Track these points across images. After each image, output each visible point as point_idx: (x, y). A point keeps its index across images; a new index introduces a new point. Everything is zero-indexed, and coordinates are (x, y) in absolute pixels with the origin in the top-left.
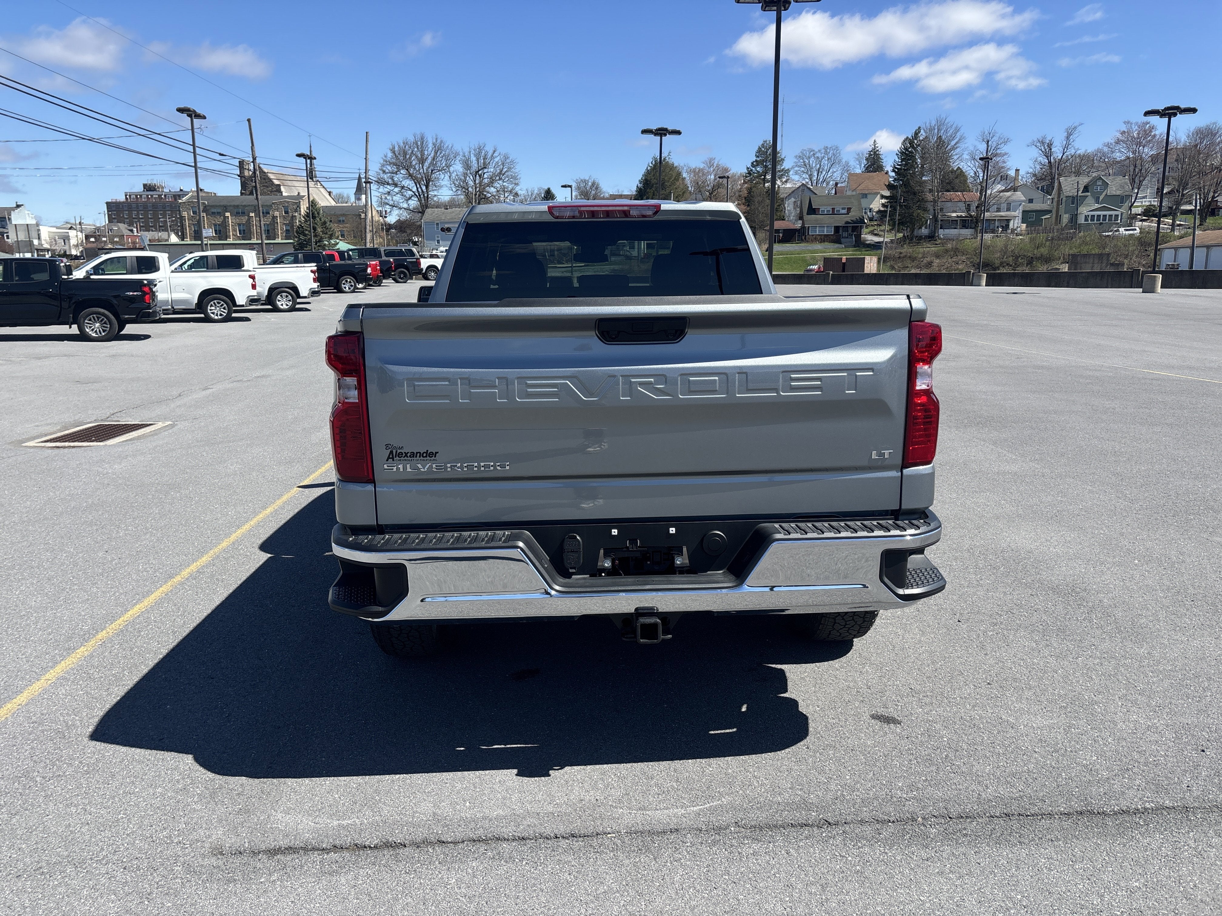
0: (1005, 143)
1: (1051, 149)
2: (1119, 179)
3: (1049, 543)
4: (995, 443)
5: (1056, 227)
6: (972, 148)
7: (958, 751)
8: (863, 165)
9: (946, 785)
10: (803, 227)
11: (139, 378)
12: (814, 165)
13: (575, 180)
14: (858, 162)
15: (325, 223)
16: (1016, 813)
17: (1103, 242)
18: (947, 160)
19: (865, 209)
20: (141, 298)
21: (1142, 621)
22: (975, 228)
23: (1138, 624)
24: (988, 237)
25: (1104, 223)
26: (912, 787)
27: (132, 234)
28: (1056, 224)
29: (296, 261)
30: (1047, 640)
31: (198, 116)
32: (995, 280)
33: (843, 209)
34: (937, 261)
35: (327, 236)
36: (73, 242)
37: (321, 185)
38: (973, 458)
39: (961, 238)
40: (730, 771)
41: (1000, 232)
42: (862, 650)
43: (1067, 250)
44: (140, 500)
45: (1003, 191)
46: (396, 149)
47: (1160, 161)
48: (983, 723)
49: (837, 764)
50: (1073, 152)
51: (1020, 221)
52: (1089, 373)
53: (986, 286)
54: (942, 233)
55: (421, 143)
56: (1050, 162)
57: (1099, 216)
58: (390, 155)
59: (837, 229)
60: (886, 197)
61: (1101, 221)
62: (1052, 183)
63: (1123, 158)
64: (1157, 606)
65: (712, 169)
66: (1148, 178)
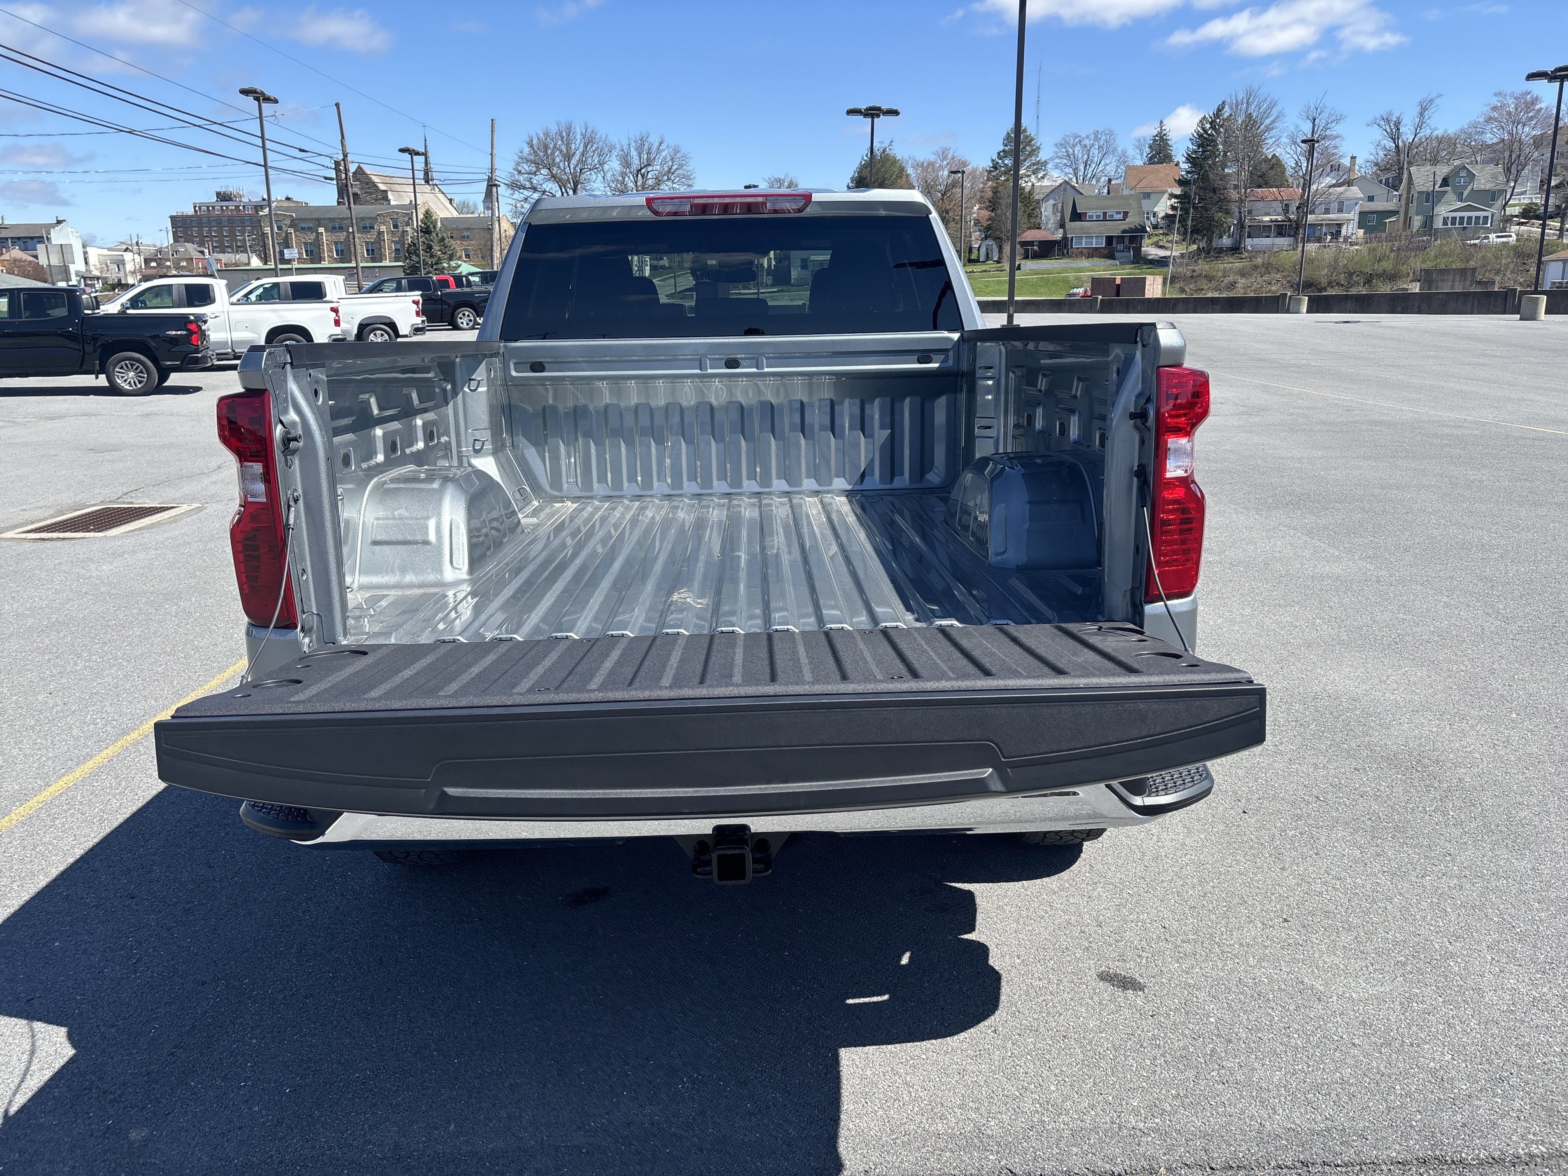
0: (1337, 121)
1: (1398, 129)
2: (1490, 168)
3: (1384, 686)
4: (1310, 533)
5: (1404, 234)
6: (1292, 129)
7: (1230, 1041)
8: (1145, 154)
9: (1208, 1107)
10: (1065, 238)
11: (172, 444)
12: (1080, 156)
13: (767, 178)
14: (1138, 151)
15: (443, 239)
16: (1318, 1161)
17: (1468, 253)
18: (1259, 145)
19: (1148, 213)
20: (187, 339)
21: (1523, 814)
22: (1295, 235)
23: (1517, 819)
24: (1312, 247)
25: (1467, 227)
26: (1154, 1108)
27: (202, 257)
28: (1404, 229)
29: (399, 289)
30: (1377, 846)
31: (268, 99)
32: (1319, 305)
33: (1118, 213)
34: (1242, 282)
35: (446, 257)
36: (129, 267)
37: (440, 190)
38: (1277, 555)
39: (1275, 250)
40: (869, 1072)
41: (1328, 240)
42: (1095, 859)
43: (1417, 263)
44: (121, 616)
45: (1334, 186)
46: (535, 142)
47: (1545, 143)
48: (1273, 991)
49: (1038, 1063)
50: (1428, 132)
51: (1356, 226)
52: (1447, 431)
53: (1307, 312)
54: (1249, 243)
55: (566, 134)
56: (1397, 147)
57: (1462, 218)
58: (527, 150)
59: (1109, 239)
60: (1176, 197)
61: (1465, 225)
62: (1400, 174)
63: (1495, 140)
64: (1546, 789)
65: (945, 163)
66: (1529, 167)
